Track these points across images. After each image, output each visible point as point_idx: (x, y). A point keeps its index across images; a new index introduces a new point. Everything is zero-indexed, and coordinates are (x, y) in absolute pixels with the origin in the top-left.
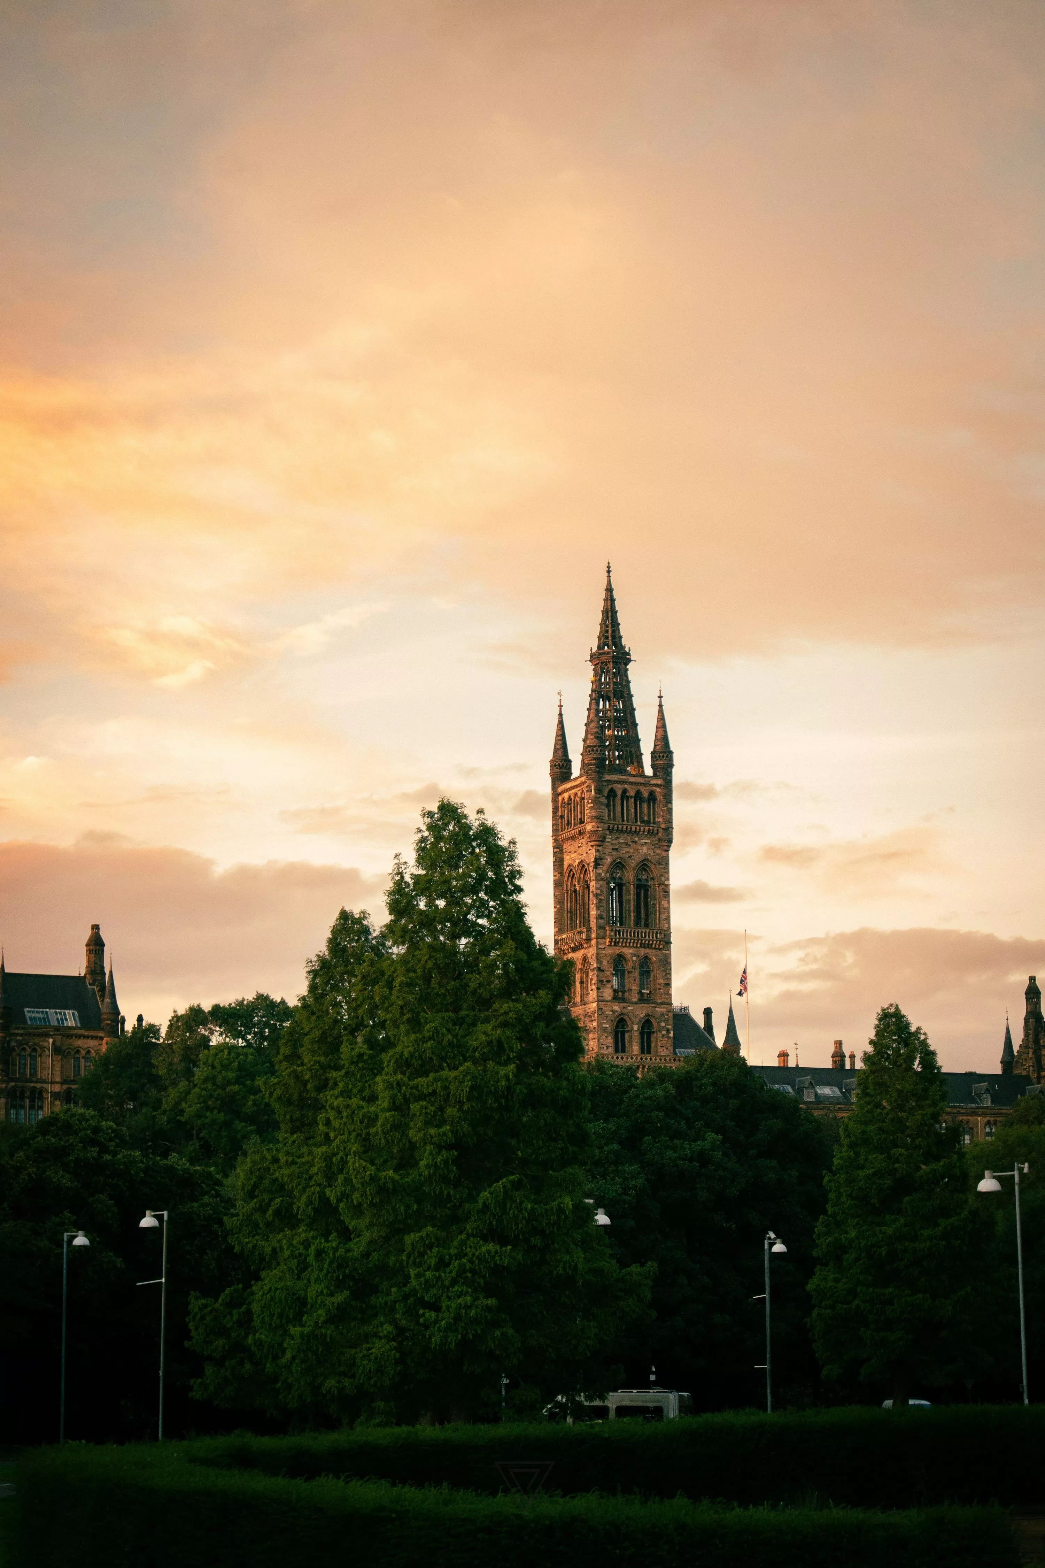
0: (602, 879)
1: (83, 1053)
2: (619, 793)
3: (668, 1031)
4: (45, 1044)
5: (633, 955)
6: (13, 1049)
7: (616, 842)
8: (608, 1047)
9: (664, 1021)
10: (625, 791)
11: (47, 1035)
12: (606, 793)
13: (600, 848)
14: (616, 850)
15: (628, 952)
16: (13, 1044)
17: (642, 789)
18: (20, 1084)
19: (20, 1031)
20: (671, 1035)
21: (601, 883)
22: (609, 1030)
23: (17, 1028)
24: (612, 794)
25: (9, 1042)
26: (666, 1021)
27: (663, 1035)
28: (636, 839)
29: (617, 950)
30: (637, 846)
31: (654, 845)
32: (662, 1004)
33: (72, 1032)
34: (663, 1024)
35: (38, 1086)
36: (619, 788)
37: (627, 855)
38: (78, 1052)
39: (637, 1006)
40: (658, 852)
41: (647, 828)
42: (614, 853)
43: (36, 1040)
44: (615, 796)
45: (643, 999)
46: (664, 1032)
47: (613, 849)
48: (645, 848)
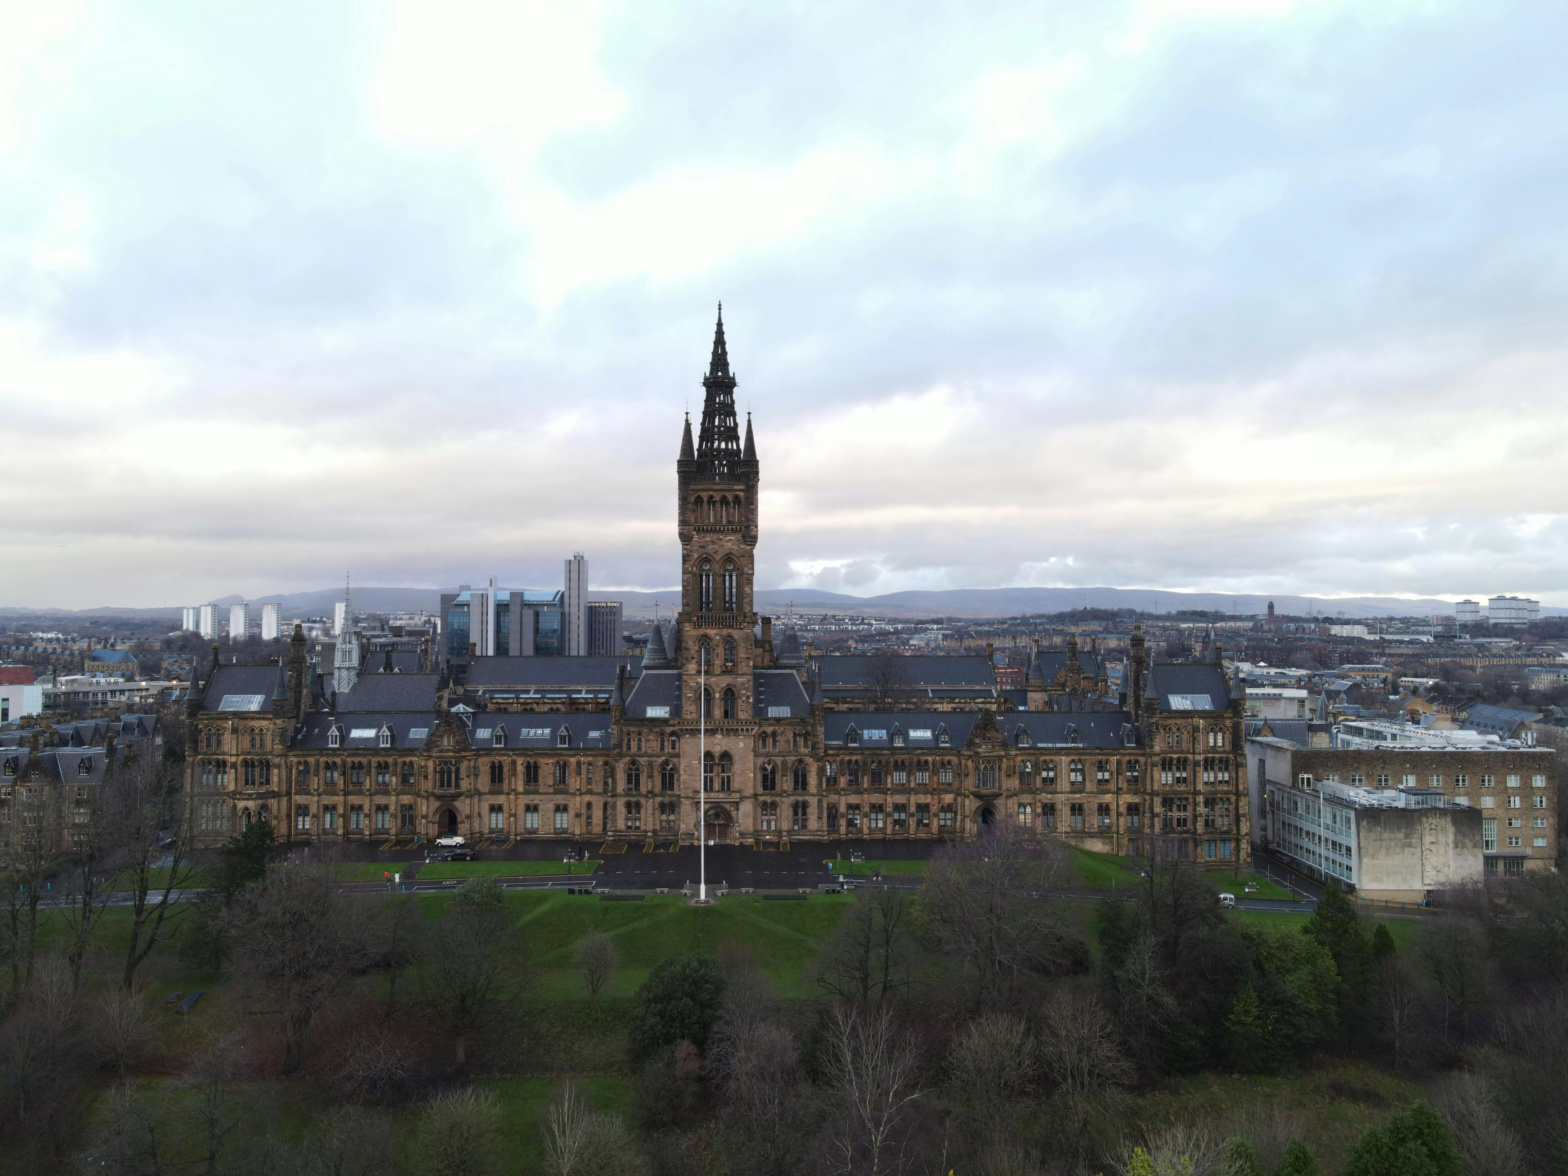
0: (689, 573)
1: (257, 731)
2: (705, 499)
3: (748, 697)
4: (226, 725)
5: (716, 635)
6: (201, 731)
7: (702, 540)
8: (691, 713)
9: (744, 689)
10: (711, 497)
11: (227, 719)
12: (692, 500)
13: (688, 547)
14: (703, 547)
15: (711, 632)
16: (201, 726)
17: (727, 494)
18: (207, 757)
19: (205, 717)
20: (751, 700)
21: (688, 576)
22: (693, 699)
23: (203, 715)
24: (699, 500)
25: (197, 726)
26: (747, 689)
27: (743, 701)
28: (721, 537)
29: (701, 631)
30: (722, 543)
31: (738, 541)
32: (743, 675)
33: (246, 715)
34: (743, 692)
35: (221, 757)
36: (705, 495)
37: (712, 551)
38: (253, 730)
39: (720, 677)
40: (742, 546)
41: (730, 527)
42: (700, 550)
43: (219, 723)
44: (702, 501)
45: (726, 672)
46: (744, 698)
47: (700, 547)
48: (730, 544)
